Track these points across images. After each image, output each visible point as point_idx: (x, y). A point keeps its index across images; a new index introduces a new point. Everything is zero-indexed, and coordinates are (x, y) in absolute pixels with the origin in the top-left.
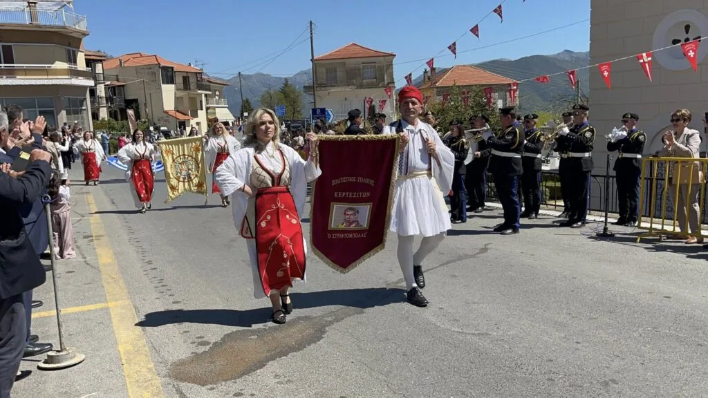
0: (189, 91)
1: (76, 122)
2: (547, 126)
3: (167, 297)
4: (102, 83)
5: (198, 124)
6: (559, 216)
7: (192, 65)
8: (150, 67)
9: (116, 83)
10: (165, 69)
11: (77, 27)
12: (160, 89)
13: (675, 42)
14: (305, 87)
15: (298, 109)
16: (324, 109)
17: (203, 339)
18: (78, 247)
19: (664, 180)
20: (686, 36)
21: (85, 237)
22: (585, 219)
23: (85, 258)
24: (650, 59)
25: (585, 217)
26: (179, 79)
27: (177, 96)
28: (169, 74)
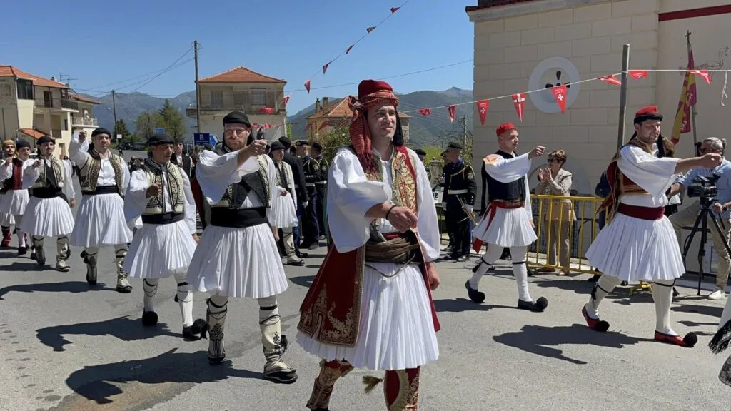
0: (51, 108)
2: (435, 161)
3: (10, 345)
5: (61, 145)
6: (445, 250)
7: (56, 80)
8: (3, 78)
10: (21, 82)
12: (16, 105)
14: (187, 110)
15: (180, 133)
16: (208, 134)
17: (53, 393)
19: (538, 215)
20: (558, 82)
22: (469, 253)
24: (523, 100)
25: (469, 250)
26: (39, 95)
27: (36, 113)
28: (27, 88)
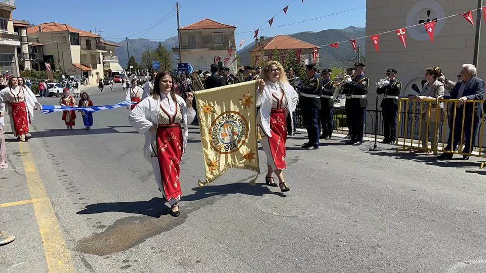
0: (90, 50)
1: (7, 71)
2: (338, 77)
3: (75, 195)
4: (25, 44)
5: (97, 73)
6: (345, 138)
7: (93, 32)
8: (62, 32)
9: (37, 44)
10: (72, 34)
11: (7, 3)
12: (70, 49)
13: (421, 22)
14: (173, 48)
15: (169, 64)
16: (187, 64)
17: (101, 224)
18: (9, 161)
20: (429, 18)
21: (14, 154)
22: (362, 140)
23: (15, 168)
24: (404, 33)
25: (362, 138)
26: (83, 42)
27: (82, 53)
28: (76, 38)
